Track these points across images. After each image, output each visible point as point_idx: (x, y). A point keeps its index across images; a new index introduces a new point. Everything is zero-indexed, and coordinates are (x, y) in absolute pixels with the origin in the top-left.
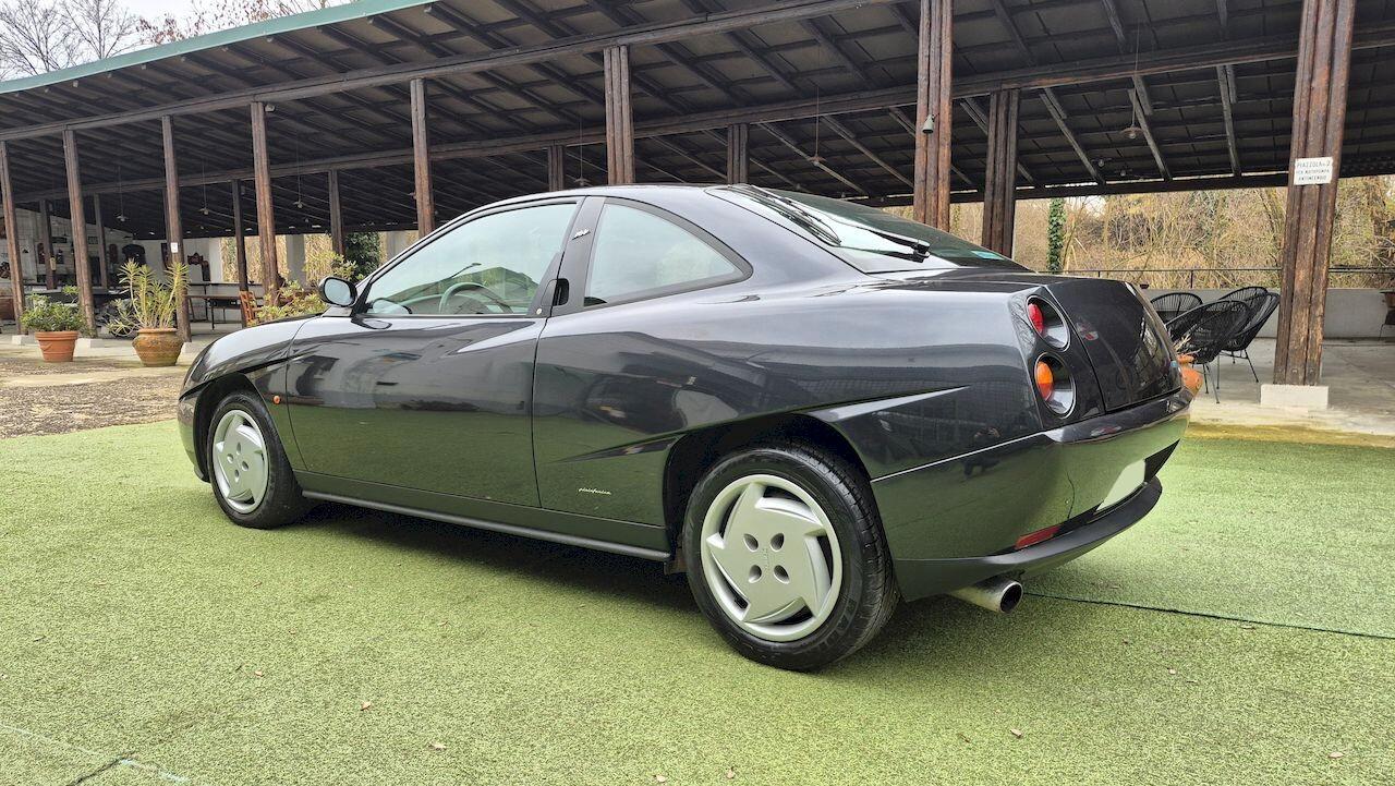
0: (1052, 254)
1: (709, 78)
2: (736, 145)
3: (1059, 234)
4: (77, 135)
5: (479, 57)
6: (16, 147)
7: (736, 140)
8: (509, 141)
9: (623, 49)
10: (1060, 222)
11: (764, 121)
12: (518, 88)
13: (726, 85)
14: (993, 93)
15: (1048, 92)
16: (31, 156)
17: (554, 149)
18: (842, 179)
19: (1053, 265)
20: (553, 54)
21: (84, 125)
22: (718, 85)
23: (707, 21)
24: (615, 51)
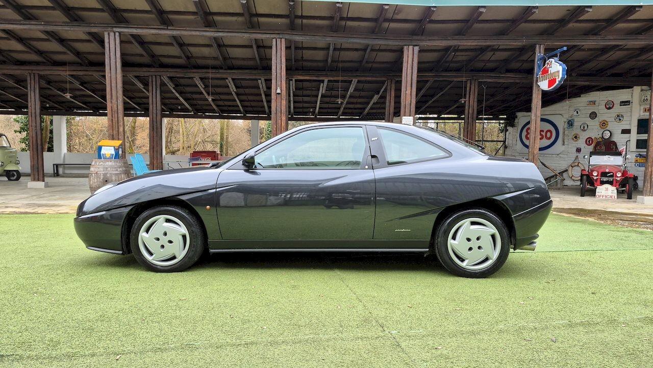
23: (167, 29)
24: (112, 34)
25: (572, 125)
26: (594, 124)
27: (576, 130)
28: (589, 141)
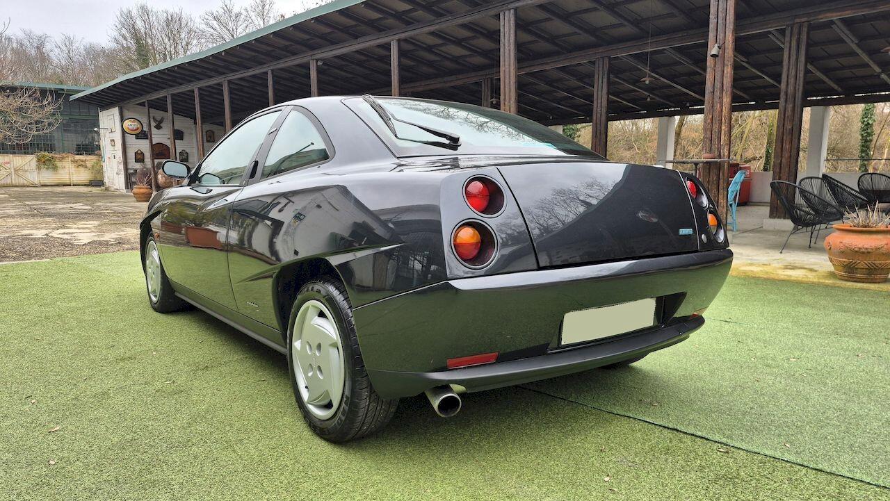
0: (863, 146)
1: (581, 28)
2: (601, 72)
3: (869, 131)
4: (229, 82)
5: (430, 24)
6: (203, 90)
7: (601, 69)
8: (460, 77)
9: (512, 11)
10: (870, 122)
11: (623, 54)
12: (459, 42)
13: (592, 31)
14: (788, 26)
15: (839, 23)
16: (215, 96)
17: (486, 80)
18: (691, 93)
19: (863, 155)
20: (470, 18)
21: (234, 76)
22: (586, 31)
24: (507, 13)
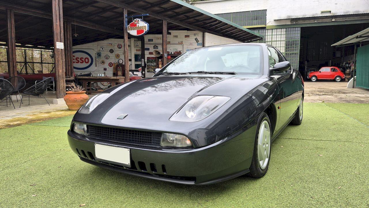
25: (100, 55)
26: (112, 56)
27: (103, 58)
28: (111, 65)
